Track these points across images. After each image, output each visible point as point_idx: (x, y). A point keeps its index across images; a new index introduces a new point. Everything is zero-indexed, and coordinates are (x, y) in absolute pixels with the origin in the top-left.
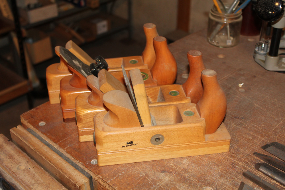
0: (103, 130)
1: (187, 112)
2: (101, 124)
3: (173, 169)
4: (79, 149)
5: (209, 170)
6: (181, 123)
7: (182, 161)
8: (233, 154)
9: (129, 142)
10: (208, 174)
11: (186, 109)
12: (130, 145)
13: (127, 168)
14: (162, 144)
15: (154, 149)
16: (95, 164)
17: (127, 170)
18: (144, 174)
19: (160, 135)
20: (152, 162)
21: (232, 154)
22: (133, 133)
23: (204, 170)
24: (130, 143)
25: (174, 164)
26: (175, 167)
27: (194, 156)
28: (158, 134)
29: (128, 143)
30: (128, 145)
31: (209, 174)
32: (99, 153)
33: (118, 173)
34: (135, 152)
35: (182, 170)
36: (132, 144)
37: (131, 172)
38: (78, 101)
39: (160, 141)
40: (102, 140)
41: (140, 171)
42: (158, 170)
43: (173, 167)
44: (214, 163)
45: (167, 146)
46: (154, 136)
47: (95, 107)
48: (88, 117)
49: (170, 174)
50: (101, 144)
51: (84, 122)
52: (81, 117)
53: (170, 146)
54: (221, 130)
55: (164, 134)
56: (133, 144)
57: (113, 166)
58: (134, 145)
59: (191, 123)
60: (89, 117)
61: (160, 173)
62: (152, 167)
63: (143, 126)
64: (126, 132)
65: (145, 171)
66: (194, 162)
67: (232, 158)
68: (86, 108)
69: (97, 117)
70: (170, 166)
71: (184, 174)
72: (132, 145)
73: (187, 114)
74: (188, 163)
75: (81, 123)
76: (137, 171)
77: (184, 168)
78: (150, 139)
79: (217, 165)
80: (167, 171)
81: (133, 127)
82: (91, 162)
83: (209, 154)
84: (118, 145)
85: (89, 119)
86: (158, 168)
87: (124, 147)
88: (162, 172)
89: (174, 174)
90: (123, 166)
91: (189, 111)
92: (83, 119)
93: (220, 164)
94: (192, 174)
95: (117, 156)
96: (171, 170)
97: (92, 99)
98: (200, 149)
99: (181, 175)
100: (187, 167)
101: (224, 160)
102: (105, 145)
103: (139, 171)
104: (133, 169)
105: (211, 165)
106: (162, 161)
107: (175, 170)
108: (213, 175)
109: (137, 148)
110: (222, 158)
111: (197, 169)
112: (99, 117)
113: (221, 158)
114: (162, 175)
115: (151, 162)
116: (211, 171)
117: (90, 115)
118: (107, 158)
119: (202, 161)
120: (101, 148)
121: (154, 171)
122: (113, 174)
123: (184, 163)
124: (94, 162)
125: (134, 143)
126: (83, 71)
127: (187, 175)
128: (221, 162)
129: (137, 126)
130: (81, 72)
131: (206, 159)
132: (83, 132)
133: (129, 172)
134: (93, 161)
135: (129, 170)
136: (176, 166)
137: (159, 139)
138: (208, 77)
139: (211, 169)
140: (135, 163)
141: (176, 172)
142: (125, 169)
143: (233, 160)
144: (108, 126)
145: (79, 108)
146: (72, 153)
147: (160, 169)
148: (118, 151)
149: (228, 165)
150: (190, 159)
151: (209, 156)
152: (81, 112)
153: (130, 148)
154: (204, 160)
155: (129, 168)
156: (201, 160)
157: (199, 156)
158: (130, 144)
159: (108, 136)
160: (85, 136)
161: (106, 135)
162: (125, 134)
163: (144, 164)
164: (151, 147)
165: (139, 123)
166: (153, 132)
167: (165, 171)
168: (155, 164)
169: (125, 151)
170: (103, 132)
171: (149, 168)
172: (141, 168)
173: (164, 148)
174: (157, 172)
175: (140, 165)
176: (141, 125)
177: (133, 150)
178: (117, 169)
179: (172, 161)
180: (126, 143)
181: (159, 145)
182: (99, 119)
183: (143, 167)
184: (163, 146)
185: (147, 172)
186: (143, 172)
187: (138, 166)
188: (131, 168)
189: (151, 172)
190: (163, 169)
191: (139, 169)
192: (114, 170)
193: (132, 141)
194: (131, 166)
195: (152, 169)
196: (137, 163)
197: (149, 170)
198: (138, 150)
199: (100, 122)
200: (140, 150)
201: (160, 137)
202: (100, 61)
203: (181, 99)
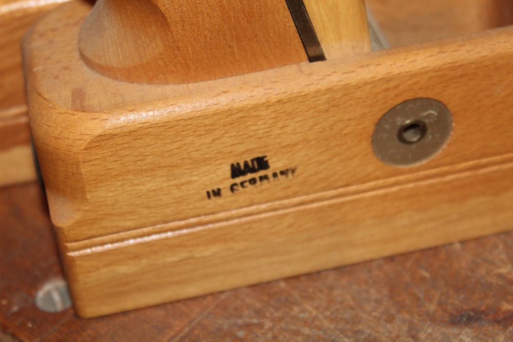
0: (79, 101)
2: (66, 68)
9: (246, 164)
12: (253, 181)
13: (248, 317)
14: (439, 152)
15: (396, 189)
16: (58, 308)
17: (248, 326)
19: (428, 102)
20: (388, 268)
22: (267, 105)
24: (248, 169)
28: (415, 100)
29: (236, 171)
30: (238, 180)
32: (69, 245)
34: (285, 215)
36: (262, 173)
37: (275, 338)
39: (429, 137)
40: (77, 165)
41: (327, 324)
42: (432, 307)
45: (471, 163)
46: (393, 111)
49: (506, 327)
50: (76, 192)
53: (484, 167)
55: (452, 97)
56: (269, 172)
57: (161, 313)
58: (275, 175)
61: (444, 330)
62: (391, 297)
63: (320, 57)
64: (224, 101)
65: (355, 321)
69: (41, 35)
70: (493, 280)
72: (266, 177)
76: (306, 331)
78: (371, 129)
80: (482, 312)
82: (33, 297)
84: (178, 186)
86: (430, 300)
87: (217, 193)
90: (224, 306)
95: (184, 254)
96: (507, 307)
102: (101, 195)
103: (319, 328)
104: (281, 319)
106: (442, 256)
109: (295, 195)
112: (53, 30)
115: (380, 267)
118: (123, 269)
120: (78, 216)
121: (407, 316)
124: (56, 297)
125: (276, 164)
129: (283, 59)
134: (48, 294)
135: (260, 326)
137: (420, 127)
140: (287, 279)
142: (232, 321)
144: (106, 80)
147: (440, 304)
148: (182, 223)
153: (256, 197)
155: (259, 313)
158: (250, 176)
159: (113, 136)
161: (99, 131)
162: (215, 114)
163: (344, 281)
164: (377, 178)
165: (297, 41)
166: (386, 90)
167: (472, 314)
168: (407, 278)
169: (227, 219)
170: (81, 114)
171: (377, 301)
172: (327, 309)
173: (448, 178)
174: (428, 323)
175: (321, 291)
176: (311, 54)
177: (274, 210)
178: (187, 330)
179: (501, 247)
180: (228, 172)
181: (424, 162)
182: (51, 42)
183: (341, 302)
184: (445, 169)
185: (368, 331)
186: (343, 331)
187: (310, 298)
188: (272, 310)
189: (389, 326)
190: (456, 302)
191: (314, 313)
192: (172, 333)
193: (260, 155)
194: (265, 298)
195: (393, 311)
196: (303, 279)
197: (375, 314)
198: (302, 208)
199: (58, 62)
200: (315, 205)
201: (425, 114)
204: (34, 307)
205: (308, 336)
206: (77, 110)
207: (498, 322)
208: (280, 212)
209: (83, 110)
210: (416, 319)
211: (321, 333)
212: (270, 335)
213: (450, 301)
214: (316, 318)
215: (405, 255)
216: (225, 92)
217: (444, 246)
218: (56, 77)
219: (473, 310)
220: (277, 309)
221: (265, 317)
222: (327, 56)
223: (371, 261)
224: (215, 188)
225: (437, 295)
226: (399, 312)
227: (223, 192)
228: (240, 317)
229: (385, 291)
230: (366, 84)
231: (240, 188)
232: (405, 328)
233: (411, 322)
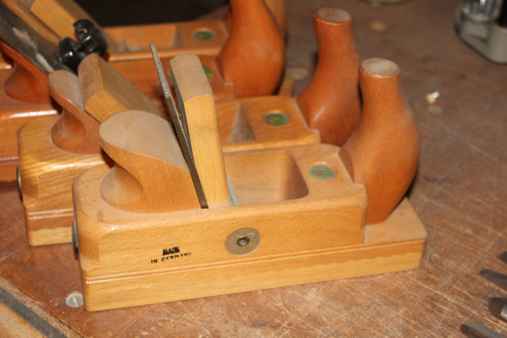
0: (101, 218)
1: (318, 167)
2: (94, 201)
3: (282, 316)
4: (33, 264)
5: (374, 318)
6: (304, 199)
7: (304, 294)
8: (430, 273)
9: (170, 250)
10: (372, 329)
11: (315, 161)
12: (172, 257)
13: (163, 317)
14: (254, 251)
15: (234, 265)
16: (76, 306)
17: (163, 321)
18: (209, 333)
19: (251, 230)
20: (228, 299)
21: (429, 275)
22: (182, 226)
23: (361, 318)
24: (171, 252)
25: (284, 303)
26: (287, 312)
27: (333, 281)
28: (245, 228)
29: (165, 252)
30: (166, 256)
31: (375, 329)
32: (88, 278)
33: (140, 331)
34: (185, 273)
35: (305, 320)
36: (176, 254)
37: (175, 327)
38: (23, 139)
39: (250, 244)
40: (97, 245)
41: (198, 323)
42: (245, 319)
43: (283, 313)
44: (385, 298)
45: (267, 256)
46: (235, 232)
47: (71, 154)
48: (52, 181)
49: (276, 329)
50: (95, 255)
51: (41, 195)
52: (35, 183)
53: (274, 258)
54: (402, 214)
55: (261, 228)
56: (179, 254)
57: (124, 312)
58: (182, 255)
59: (329, 199)
60: (57, 181)
61: (249, 329)
62: (228, 313)
63: (205, 207)
64: (163, 223)
65: (211, 322)
66: (334, 298)
67: (429, 286)
68: (46, 157)
69: (83, 183)
70: (273, 308)
71: (312, 329)
72: (178, 256)
73: (320, 173)
74: (321, 299)
75: (32, 196)
76: (189, 325)
77: (310, 315)
78: (225, 239)
79: (393, 303)
80: (267, 323)
81: (179, 209)
82: (65, 300)
83: (372, 276)
84: (139, 257)
85: (54, 188)
86: (244, 315)
87: (156, 261)
88: (254, 324)
89: (287, 329)
90: (153, 311)
91: (321, 166)
92: (39, 187)
93: (401, 302)
94: (332, 331)
95: (137, 286)
96: (277, 321)
97: (65, 134)
98: (349, 263)
99: (304, 332)
100: (317, 311)
101: (409, 290)
102: (105, 258)
103: (195, 324)
104: (178, 319)
105: (377, 305)
106: (253, 296)
107: (287, 320)
108: (387, 331)
109: (190, 264)
110: (405, 287)
111: (343, 316)
112: (88, 181)
113: (402, 286)
114: (256, 335)
115: (224, 299)
116: (380, 321)
117: (57, 177)
118: (109, 291)
119: (354, 294)
120: (93, 267)
121: (234, 322)
122: (127, 333)
123: (309, 299)
124: (75, 301)
125: (183, 251)
126: (41, 59)
127: (320, 332)
128: (403, 297)
129: (190, 207)
130: (36, 61)
131: (365, 287)
132: (39, 221)
133: (169, 327)
134: (71, 299)
135: (169, 321)
136: (289, 309)
137: (246, 239)
138: (379, 80)
139: (378, 314)
140: (182, 301)
141: (290, 324)
142: (156, 318)
143: (431, 291)
144: (112, 208)
145: (29, 157)
146: (15, 275)
147: (249, 317)
148: (139, 273)
149: (420, 304)
150: (325, 289)
151: (371, 281)
152: (34, 168)
153: (172, 264)
154: (359, 292)
155: (168, 315)
156: (353, 290)
157: (345, 281)
158: (171, 255)
159: (114, 234)
160: (44, 231)
161: (109, 231)
162: (159, 228)
163: (208, 304)
164: (226, 260)
165: (197, 200)
166: (233, 223)
167: (262, 323)
168: (236, 305)
169: (158, 273)
170: (101, 224)
171: (221, 314)
172: (199, 316)
173: (258, 262)
174: (243, 325)
175: (197, 308)
176: (202, 205)
177: (180, 270)
178: (135, 320)
179: (279, 294)
180: (162, 253)
181: (248, 254)
182: (87, 187)
183: (206, 313)
184: (256, 258)
185: (216, 327)
186: (205, 326)
187: (192, 310)
188: (174, 314)
189: (225, 325)
190: (256, 317)
191: (193, 317)
192: (129, 321)
193: (176, 246)
194: (172, 309)
195: (228, 319)
196: (189, 301)
197: (220, 319)
198: (192, 270)
199: (91, 197)
200: (198, 269)
201: (249, 234)
202: (86, 31)
203: (295, 135)
204: (65, 304)
205: (190, 327)
206: (100, 222)
207: (272, 327)
208: (182, 271)
209: (102, 222)
210: (238, 323)
211: (195, 326)
212: (173, 326)
213: (254, 316)
214: (194, 319)
215: (236, 294)
216: (164, 219)
217: (254, 291)
218: (90, 205)
219: (262, 321)
220: (177, 314)
221: (171, 317)
222: (209, 206)
223: (221, 296)
224: (155, 259)
225: (248, 313)
226: (231, 320)
227: (158, 261)
228: (160, 316)
229: (226, 310)
230: (225, 220)
231: (166, 259)
232: (232, 327)
233: (235, 325)
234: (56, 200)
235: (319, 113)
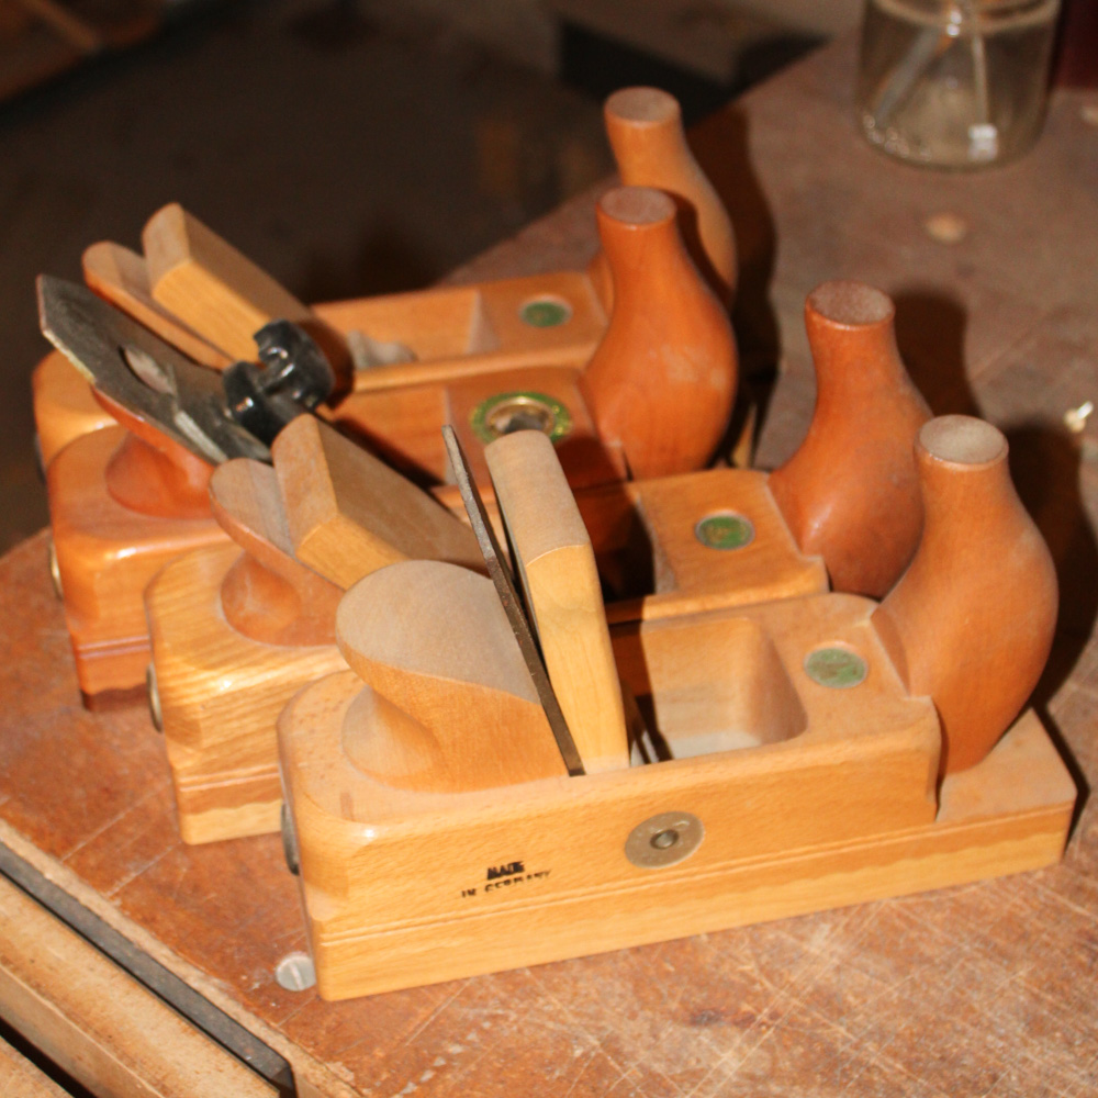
0: (347, 809)
1: (826, 655)
2: (331, 766)
3: (756, 995)
4: (196, 888)
5: (963, 993)
6: (799, 740)
7: (802, 938)
8: (1086, 874)
9: (502, 868)
10: (956, 1019)
11: (819, 640)
12: (507, 882)
13: (493, 1008)
14: (690, 855)
15: (645, 887)
16: (301, 987)
17: (493, 1018)
18: (596, 1043)
19: (679, 816)
20: (633, 959)
21: (1082, 878)
22: (528, 819)
23: (933, 992)
24: (504, 872)
25: (758, 962)
26: (768, 984)
27: (865, 905)
28: (668, 814)
29: (492, 874)
30: (494, 881)
31: (964, 1018)
32: (324, 936)
33: (444, 1043)
34: (536, 911)
35: (807, 1003)
36: (517, 875)
37: (520, 1031)
38: (161, 613)
39: (680, 843)
40: (343, 869)
41: (571, 1019)
42: (674, 1005)
43: (758, 987)
44: (986, 941)
46: (648, 822)
47: (270, 649)
48: (229, 712)
49: (743, 1029)
50: (339, 889)
51: (206, 743)
52: (193, 717)
53: (732, 867)
55: (703, 811)
56: (523, 875)
57: (405, 998)
58: (529, 877)
59: (854, 737)
60: (241, 711)
61: (685, 1029)
62: (636, 992)
63: (576, 771)
64: (487, 815)
65: (598, 1016)
66: (870, 945)
67: (1083, 906)
68: (214, 659)
69: (301, 722)
70: (735, 978)
71: (824, 1025)
72: (520, 879)
73: (832, 669)
74: (840, 949)
75: (188, 744)
76: (551, 1025)
77: (818, 991)
78: (625, 838)
79: (1002, 954)
80: (722, 1012)
81: (522, 781)
82: (273, 973)
83: (954, 888)
84: (434, 887)
85: (235, 724)
86: (672, 996)
87: (472, 892)
88: (699, 1018)
89: (768, 1027)
90: (468, 994)
91: (833, 652)
92: (202, 725)
93: (1020, 949)
94: (870, 1027)
95: (433, 944)
96: (746, 1007)
97: (251, 603)
98: (903, 864)
99: (807, 1033)
100: (834, 981)
101: (1039, 918)
102: (361, 894)
103: (563, 1023)
104: (526, 1011)
105: (968, 960)
106: (688, 949)
107: (767, 1005)
108: (991, 1022)
109: (547, 892)
110: (1028, 911)
111: (893, 990)
112: (313, 716)
113: (1022, 909)
114: (699, 1044)
115: (626, 958)
116: (976, 998)
117: (241, 702)
118: (371, 959)
119: (914, 934)
120: (335, 913)
121: (650, 1014)
122: (417, 1050)
123: (814, 950)
124: (296, 973)
125: (530, 868)
126: (188, 422)
127: (842, 1030)
128: (1024, 937)
129: (545, 773)
131: (939, 916)
132: (203, 794)
133: (506, 1033)
134: (287, 969)
135: (505, 1018)
136: (769, 976)
137: (674, 836)
138: (962, 475)
139: (971, 981)
140: (531, 968)
141: (774, 1016)
142: (477, 1011)
143: (1087, 920)
144: (372, 784)
145: (177, 660)
146: (159, 917)
147: (683, 1002)
148: (436, 917)
149: (1063, 952)
150: (847, 925)
151: (954, 900)
152: (190, 685)
153: (508, 896)
154: (926, 929)
155: (504, 1004)
156: (912, 925)
157: (894, 904)
158: (505, 878)
159: (380, 846)
160: (215, 814)
162: (478, 827)
163: (589, 972)
164: (628, 878)
165: (558, 759)
166: (642, 806)
167: (712, 1014)
168: (652, 972)
169: (480, 914)
170: (350, 824)
171: (621, 996)
172: (571, 1002)
173: (698, 878)
174: (670, 1022)
175: (565, 982)
176: (571, 768)
177: (525, 906)
178: (432, 1018)
179: (747, 941)
180: (485, 874)
181: (675, 864)
182: (312, 731)
183: (586, 995)
184: (695, 869)
185: (611, 1028)
186: (586, 1027)
187: (555, 989)
188: (517, 1001)
189: (632, 1023)
190: (698, 1001)
191: (559, 1006)
192: (418, 1022)
193: (516, 860)
194: (510, 987)
195: (636, 1007)
196: (548, 967)
197: (619, 1010)
198: (553, 904)
199: (322, 758)
200: (566, 902)
201: (678, 824)
202: (284, 354)
203: (768, 574)
204: (276, 984)
205: (553, 1031)
206: (346, 819)
207: (736, 1024)
208: (531, 908)
209: (352, 819)
210: (658, 1017)
211: (565, 1028)
212: (515, 1028)
213: (693, 999)
214: (560, 1012)
215: (652, 947)
216: (488, 807)
217: (690, 938)
218: (322, 777)
219: (713, 1009)
220: (522, 1000)
221: (509, 1008)
222: (586, 769)
223: (618, 951)
224: (471, 888)
225: (680, 991)
226: (642, 1009)
227: (477, 892)
228: (485, 1006)
229: (630, 986)
230: (622, 801)
231: (494, 888)
232: (647, 1026)
233: (653, 1020)
234: (240, 750)
235: (823, 518)
